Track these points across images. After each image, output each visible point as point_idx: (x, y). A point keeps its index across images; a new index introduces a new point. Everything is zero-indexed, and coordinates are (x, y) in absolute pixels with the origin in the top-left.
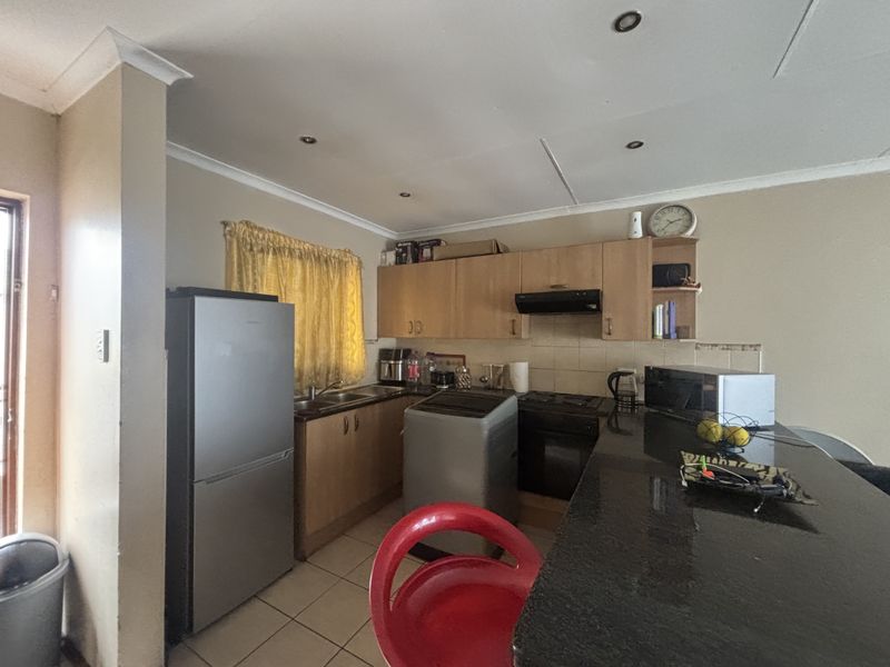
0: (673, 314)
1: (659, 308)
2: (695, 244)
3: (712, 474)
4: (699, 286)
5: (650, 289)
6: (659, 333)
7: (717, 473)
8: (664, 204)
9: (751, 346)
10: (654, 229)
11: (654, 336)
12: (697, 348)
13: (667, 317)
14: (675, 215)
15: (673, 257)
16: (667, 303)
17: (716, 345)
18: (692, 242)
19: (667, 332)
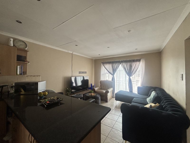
0: (22, 68)
1: (19, 67)
2: (27, 52)
3: (49, 102)
4: (29, 62)
5: (16, 61)
6: (18, 73)
7: (50, 101)
8: (19, 39)
9: (39, 76)
10: (16, 45)
11: (17, 74)
12: (27, 77)
13: (21, 69)
14: (22, 43)
15: (22, 54)
16: (21, 65)
17: (32, 76)
18: (26, 51)
19: (21, 73)
